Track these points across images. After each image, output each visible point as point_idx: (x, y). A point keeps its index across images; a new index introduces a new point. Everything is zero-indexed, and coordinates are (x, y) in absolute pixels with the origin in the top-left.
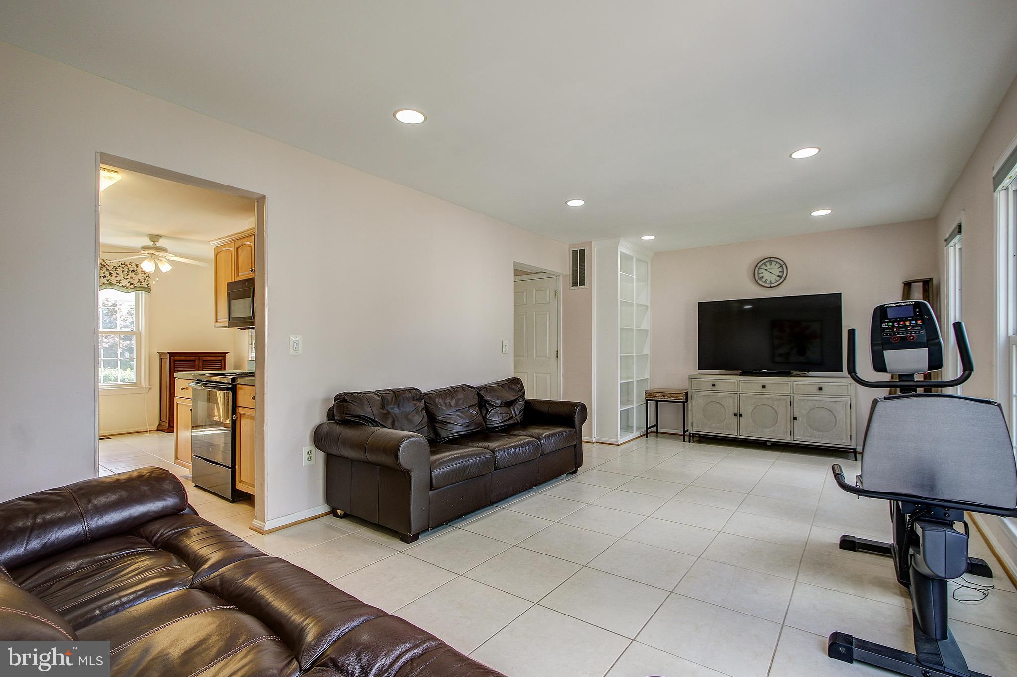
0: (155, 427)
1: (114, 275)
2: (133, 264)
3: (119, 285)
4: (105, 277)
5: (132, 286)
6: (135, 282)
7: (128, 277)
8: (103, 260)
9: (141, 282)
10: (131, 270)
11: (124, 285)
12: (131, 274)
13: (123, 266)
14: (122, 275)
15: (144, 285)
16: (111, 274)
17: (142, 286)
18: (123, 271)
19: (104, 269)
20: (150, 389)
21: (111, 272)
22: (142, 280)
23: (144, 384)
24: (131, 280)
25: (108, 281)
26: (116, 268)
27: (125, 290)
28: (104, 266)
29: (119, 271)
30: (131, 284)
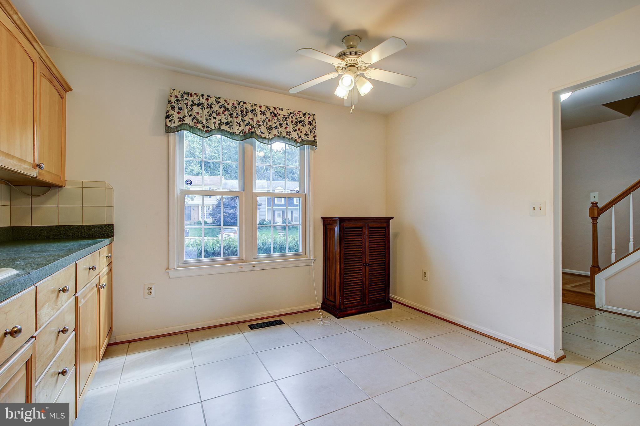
0: (319, 305)
1: (284, 126)
2: (301, 113)
3: (289, 137)
4: (276, 127)
5: (300, 140)
6: (303, 135)
7: (297, 128)
8: (275, 108)
9: (307, 135)
10: (299, 120)
11: (294, 137)
12: (299, 126)
13: (292, 115)
14: (291, 126)
15: (311, 138)
16: (281, 125)
17: (309, 139)
18: (292, 122)
19: (276, 118)
20: (315, 260)
21: (282, 122)
22: (309, 133)
23: (310, 255)
24: (299, 132)
25: (278, 132)
26: (286, 118)
27: (294, 144)
28: (275, 115)
29: (289, 122)
30: (299, 137)
